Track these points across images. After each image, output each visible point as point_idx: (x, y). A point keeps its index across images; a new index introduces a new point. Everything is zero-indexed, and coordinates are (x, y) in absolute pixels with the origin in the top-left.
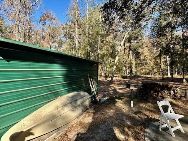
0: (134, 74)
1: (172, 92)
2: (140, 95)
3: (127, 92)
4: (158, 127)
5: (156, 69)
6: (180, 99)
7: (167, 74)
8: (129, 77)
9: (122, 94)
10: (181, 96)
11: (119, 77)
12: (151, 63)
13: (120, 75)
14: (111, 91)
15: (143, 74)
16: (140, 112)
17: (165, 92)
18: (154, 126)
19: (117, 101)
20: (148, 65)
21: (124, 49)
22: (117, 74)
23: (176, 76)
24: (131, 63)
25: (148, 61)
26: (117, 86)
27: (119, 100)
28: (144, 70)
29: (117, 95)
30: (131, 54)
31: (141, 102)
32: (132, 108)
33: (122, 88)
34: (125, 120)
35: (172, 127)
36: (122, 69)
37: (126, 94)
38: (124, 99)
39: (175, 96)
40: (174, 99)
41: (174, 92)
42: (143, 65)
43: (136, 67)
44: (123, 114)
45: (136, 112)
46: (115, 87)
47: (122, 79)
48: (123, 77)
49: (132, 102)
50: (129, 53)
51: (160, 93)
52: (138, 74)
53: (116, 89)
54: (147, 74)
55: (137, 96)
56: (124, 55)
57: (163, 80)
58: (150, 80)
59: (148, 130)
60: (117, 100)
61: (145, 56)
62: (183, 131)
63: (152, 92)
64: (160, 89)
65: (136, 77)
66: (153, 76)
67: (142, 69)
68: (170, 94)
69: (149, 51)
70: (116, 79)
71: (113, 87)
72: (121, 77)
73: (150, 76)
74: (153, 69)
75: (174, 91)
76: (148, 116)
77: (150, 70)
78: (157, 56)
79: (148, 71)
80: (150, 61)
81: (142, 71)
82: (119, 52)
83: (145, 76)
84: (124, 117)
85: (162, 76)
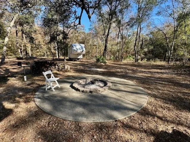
0: (30, 56)
1: (57, 66)
2: (33, 71)
3: (21, 71)
4: (45, 89)
5: (49, 52)
6: (61, 70)
7: (56, 56)
8: (25, 58)
9: (17, 73)
10: (62, 68)
11: (14, 59)
12: (45, 47)
13: (14, 57)
14: (2, 71)
15: (39, 56)
16: (33, 83)
17: (52, 67)
18: (43, 89)
19: (9, 80)
20: (42, 49)
21: (16, 31)
22: (11, 55)
23: (62, 57)
24: (25, 46)
25: (42, 46)
26: (10, 66)
27: (12, 78)
28: (39, 53)
29: (10, 74)
30: (25, 38)
31: (35, 76)
32: (25, 81)
33: (16, 67)
34: (17, 92)
35: (53, 86)
36: (17, 52)
37: (21, 72)
38: (17, 76)
39: (59, 69)
40: (58, 71)
41: (58, 67)
42: (38, 48)
43: (32, 50)
44: (16, 88)
45: (29, 84)
46: (8, 67)
47: (17, 60)
48: (18, 58)
49: (25, 77)
50: (22, 37)
51: (49, 68)
52: (35, 56)
53: (9, 69)
54: (42, 56)
55: (31, 72)
56: (17, 37)
57: (53, 60)
58: (44, 60)
59: (37, 93)
60: (9, 78)
61: (39, 42)
62: (59, 87)
63: (43, 68)
64: (49, 65)
65: (32, 58)
66: (46, 57)
67: (38, 52)
68: (56, 68)
69: (42, 38)
70: (10, 61)
71: (5, 67)
72: (16, 58)
73: (44, 58)
74: (46, 53)
75: (58, 65)
76: (39, 84)
77: (45, 53)
78: (48, 43)
79: (43, 54)
80: (43, 46)
81: (38, 54)
82: (8, 32)
83: (40, 57)
84: (17, 90)
85: (52, 58)
